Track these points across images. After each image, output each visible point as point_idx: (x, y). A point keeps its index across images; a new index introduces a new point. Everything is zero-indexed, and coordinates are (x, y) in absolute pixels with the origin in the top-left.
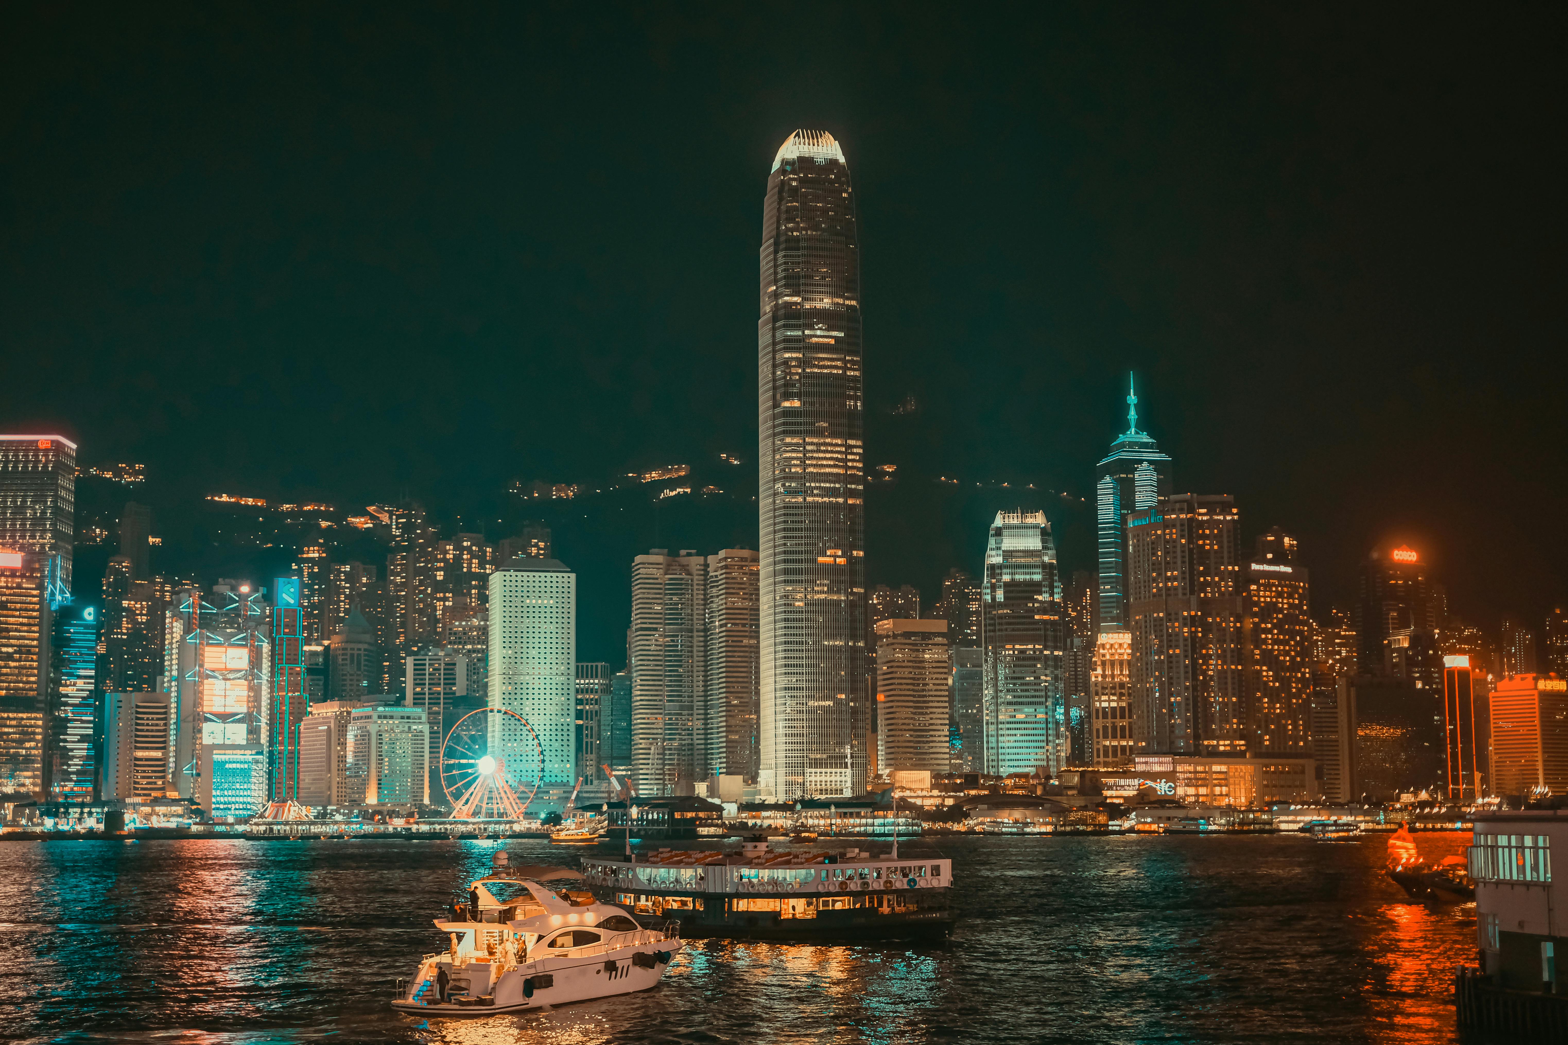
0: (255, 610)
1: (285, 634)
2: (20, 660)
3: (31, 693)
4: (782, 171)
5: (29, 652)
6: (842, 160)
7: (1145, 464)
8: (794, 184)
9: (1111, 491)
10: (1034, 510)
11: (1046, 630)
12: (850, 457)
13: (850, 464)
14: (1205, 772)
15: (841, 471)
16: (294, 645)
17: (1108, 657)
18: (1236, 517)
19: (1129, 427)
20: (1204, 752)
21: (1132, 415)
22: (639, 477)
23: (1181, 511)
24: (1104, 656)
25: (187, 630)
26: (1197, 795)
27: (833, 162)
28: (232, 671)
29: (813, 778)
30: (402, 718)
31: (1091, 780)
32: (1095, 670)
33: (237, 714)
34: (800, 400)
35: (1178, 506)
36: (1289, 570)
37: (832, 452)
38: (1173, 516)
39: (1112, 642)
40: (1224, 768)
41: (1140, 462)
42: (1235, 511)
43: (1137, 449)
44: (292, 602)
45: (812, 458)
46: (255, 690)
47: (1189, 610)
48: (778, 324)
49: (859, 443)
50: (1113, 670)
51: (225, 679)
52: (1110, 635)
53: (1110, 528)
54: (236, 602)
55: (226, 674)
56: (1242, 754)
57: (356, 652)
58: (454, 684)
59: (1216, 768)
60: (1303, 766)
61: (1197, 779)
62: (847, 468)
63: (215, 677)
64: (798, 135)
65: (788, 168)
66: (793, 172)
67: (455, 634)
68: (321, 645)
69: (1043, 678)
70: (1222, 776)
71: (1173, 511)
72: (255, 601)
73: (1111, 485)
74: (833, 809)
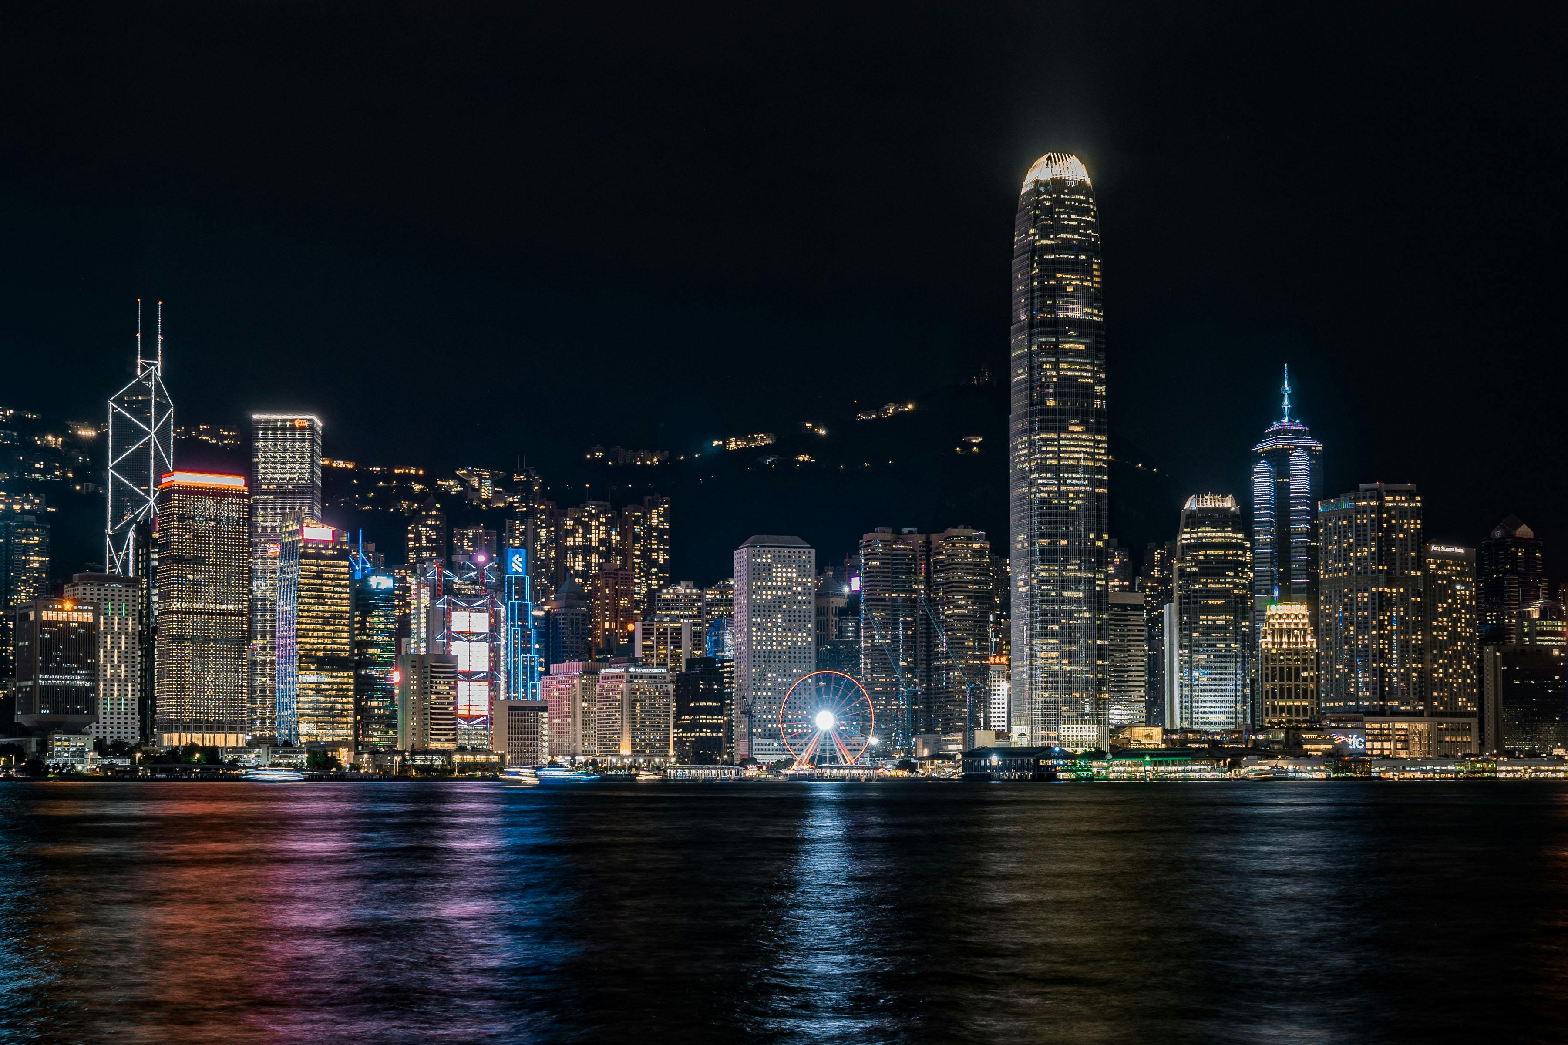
0: (490, 578)
1: (515, 600)
2: (334, 625)
3: (343, 654)
4: (1036, 191)
5: (341, 618)
6: (1089, 182)
7: (1299, 450)
8: (1047, 204)
9: (1267, 474)
10: (1225, 494)
11: (1236, 602)
12: (1096, 451)
13: (1097, 457)
14: (1389, 729)
15: (1091, 464)
16: (524, 610)
17: (1277, 626)
18: (1419, 505)
19: (1282, 415)
20: (1388, 712)
21: (1286, 405)
22: (725, 444)
23: (1372, 498)
24: (1273, 625)
25: (434, 596)
26: (1382, 749)
27: (1082, 184)
28: (474, 634)
29: (1066, 733)
30: (650, 677)
31: (1294, 736)
32: (1265, 637)
33: (479, 673)
34: (1055, 400)
35: (1368, 494)
36: (1461, 551)
37: (1082, 446)
38: (1364, 503)
39: (1281, 613)
40: (1405, 726)
41: (1296, 447)
42: (1418, 498)
43: (1290, 436)
44: (520, 570)
45: (1065, 452)
46: (494, 650)
47: (1377, 587)
48: (1034, 331)
49: (1104, 438)
50: (1281, 638)
51: (469, 641)
52: (1279, 607)
53: (1266, 509)
54: (474, 570)
55: (469, 636)
56: (1420, 714)
57: (575, 617)
58: (680, 647)
59: (1398, 726)
60: (1470, 724)
61: (1381, 735)
62: (1095, 460)
63: (461, 640)
64: (1049, 158)
65: (1042, 189)
66: (1047, 192)
67: (664, 600)
68: (543, 610)
69: (1233, 645)
70: (1403, 733)
71: (1364, 498)
72: (490, 570)
73: (1267, 469)
74: (1148, 758)
